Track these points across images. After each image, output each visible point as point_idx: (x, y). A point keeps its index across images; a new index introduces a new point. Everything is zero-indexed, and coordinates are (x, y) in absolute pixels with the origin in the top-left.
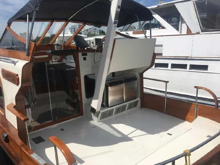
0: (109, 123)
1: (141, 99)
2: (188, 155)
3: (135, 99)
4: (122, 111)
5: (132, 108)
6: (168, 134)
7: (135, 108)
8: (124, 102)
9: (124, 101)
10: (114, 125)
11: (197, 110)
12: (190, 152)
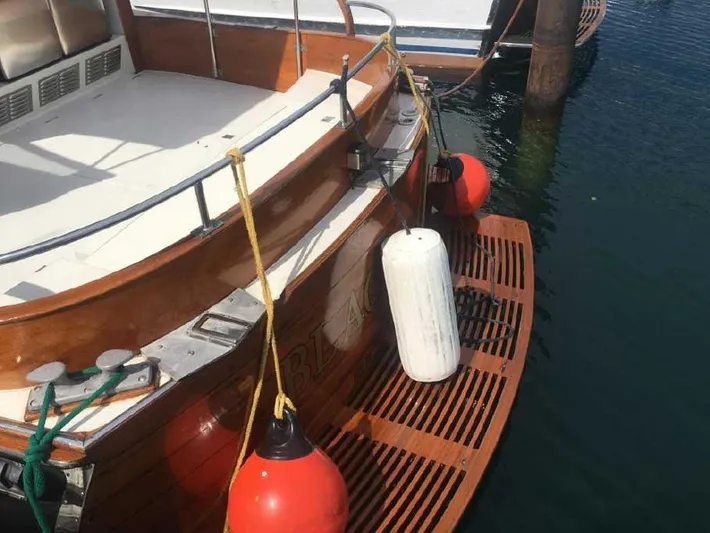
0: (23, 139)
1: (127, 39)
2: (236, 160)
3: (107, 39)
4: (66, 93)
5: (103, 75)
6: (226, 137)
7: (115, 75)
8: (65, 57)
9: (66, 52)
10: (44, 143)
11: (301, 53)
12: (244, 153)
